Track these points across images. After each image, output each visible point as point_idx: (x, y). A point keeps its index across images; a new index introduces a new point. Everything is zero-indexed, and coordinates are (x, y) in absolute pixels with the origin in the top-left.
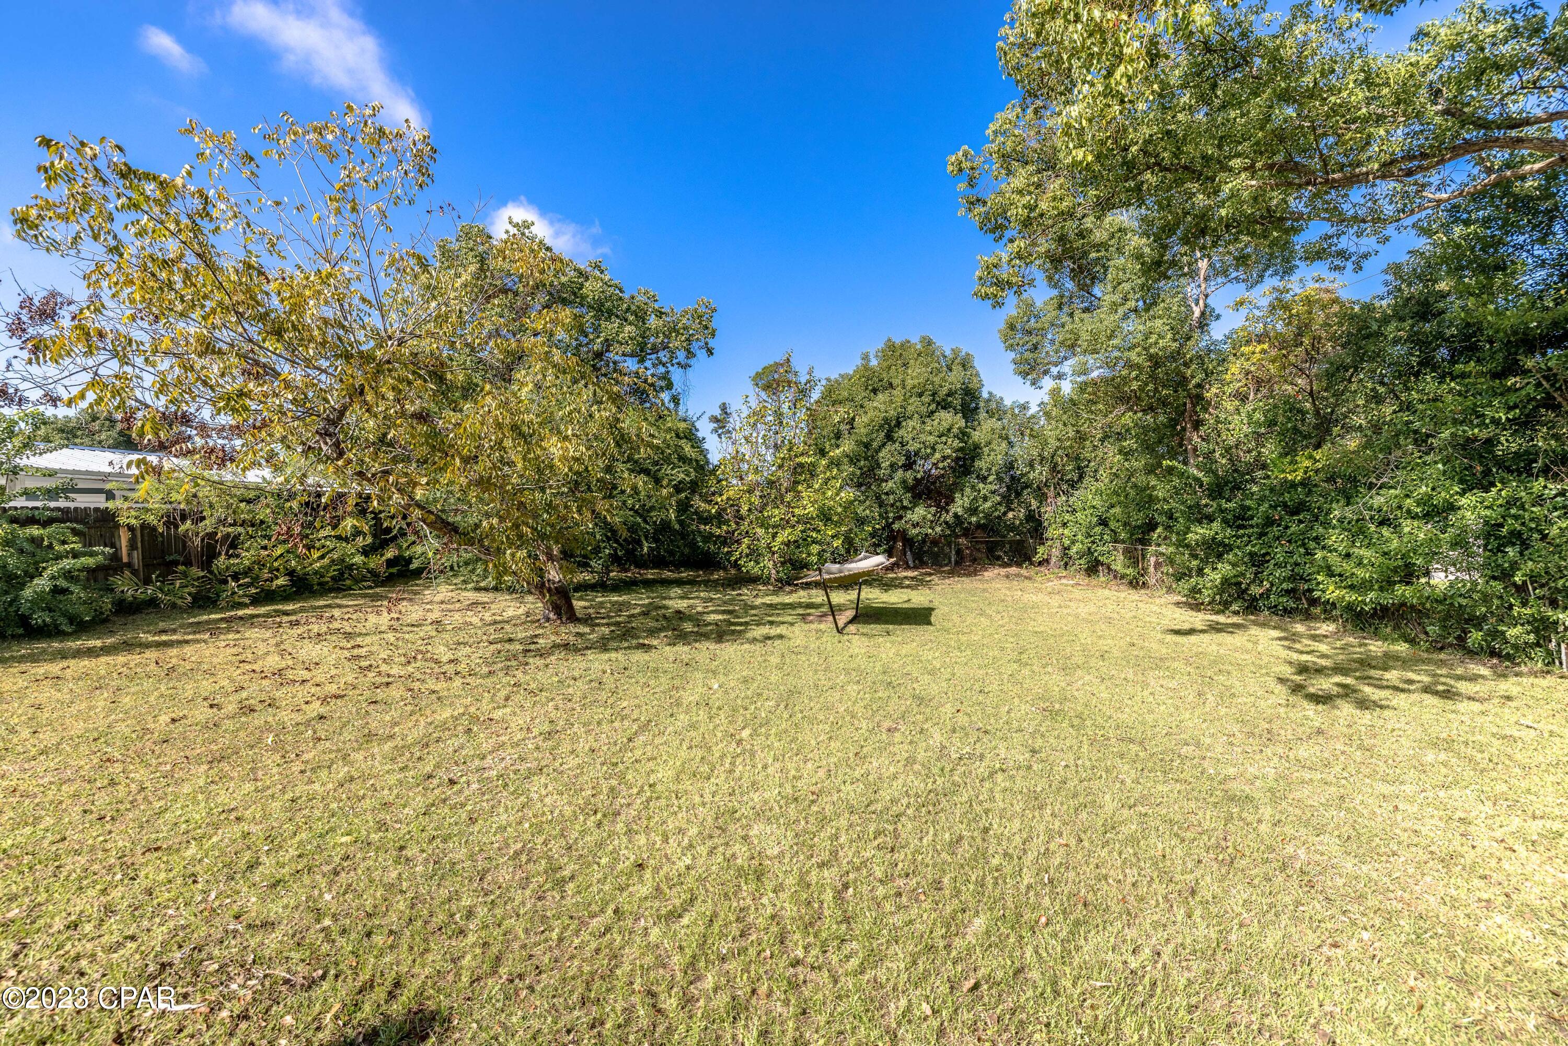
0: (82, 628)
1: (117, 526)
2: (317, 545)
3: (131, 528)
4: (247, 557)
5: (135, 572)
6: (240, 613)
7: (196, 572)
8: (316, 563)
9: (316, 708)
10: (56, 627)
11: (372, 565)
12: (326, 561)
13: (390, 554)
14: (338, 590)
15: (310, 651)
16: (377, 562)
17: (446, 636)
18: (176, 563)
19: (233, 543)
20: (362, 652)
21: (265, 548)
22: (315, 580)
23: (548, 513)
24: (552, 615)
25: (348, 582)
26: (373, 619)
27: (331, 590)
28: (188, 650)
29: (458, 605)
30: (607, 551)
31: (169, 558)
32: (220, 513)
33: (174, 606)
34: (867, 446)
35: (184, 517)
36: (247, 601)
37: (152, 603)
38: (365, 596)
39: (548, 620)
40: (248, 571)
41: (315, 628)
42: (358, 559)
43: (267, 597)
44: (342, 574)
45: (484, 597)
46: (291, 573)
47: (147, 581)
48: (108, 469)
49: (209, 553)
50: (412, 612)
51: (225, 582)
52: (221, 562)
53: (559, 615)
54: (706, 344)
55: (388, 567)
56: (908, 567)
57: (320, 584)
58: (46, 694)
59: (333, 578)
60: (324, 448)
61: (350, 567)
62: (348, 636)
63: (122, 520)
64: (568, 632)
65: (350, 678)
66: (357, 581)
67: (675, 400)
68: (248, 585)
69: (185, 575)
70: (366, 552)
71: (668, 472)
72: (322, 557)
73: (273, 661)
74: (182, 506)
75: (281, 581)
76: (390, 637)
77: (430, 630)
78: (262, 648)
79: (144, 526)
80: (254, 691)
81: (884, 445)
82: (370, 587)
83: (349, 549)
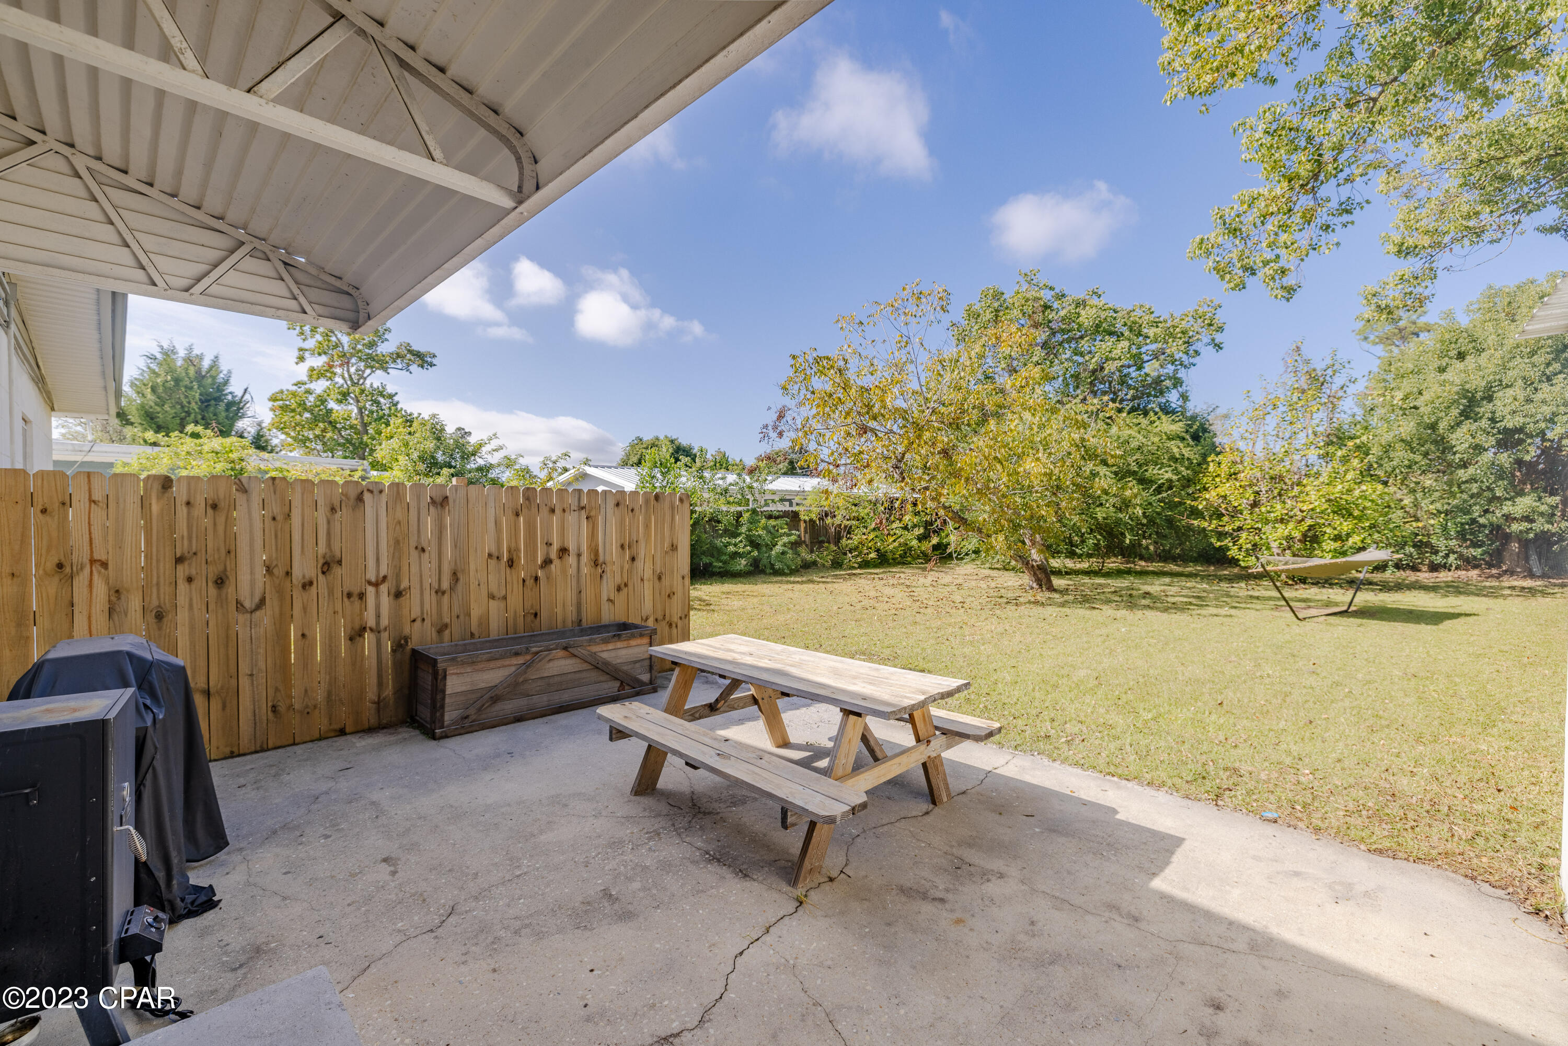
0: (793, 572)
1: (800, 520)
2: (892, 533)
3: (805, 521)
4: (856, 539)
5: (807, 546)
6: (854, 572)
7: (833, 547)
8: (891, 545)
9: (893, 611)
10: (783, 570)
11: (923, 548)
12: (896, 544)
13: (935, 540)
14: (904, 564)
15: (888, 591)
16: (926, 546)
17: (962, 591)
18: (823, 542)
19: (849, 530)
20: (915, 594)
21: (864, 534)
22: (890, 556)
23: (1025, 510)
24: (1035, 585)
25: (909, 559)
26: (922, 580)
27: (899, 563)
28: (836, 585)
29: (976, 577)
30: (1091, 541)
31: (821, 539)
32: (844, 512)
33: (824, 565)
34: (1433, 427)
35: (827, 515)
36: (856, 565)
37: (814, 563)
38: (919, 568)
39: (1032, 588)
40: (856, 548)
41: (891, 582)
42: (915, 543)
43: (865, 564)
44: (906, 553)
45: (994, 573)
46: (878, 550)
47: (812, 551)
48: (798, 489)
49: (838, 538)
50: (946, 578)
51: (845, 554)
52: (844, 541)
53: (1041, 586)
54: (1213, 340)
55: (933, 550)
56: (1532, 575)
57: (893, 559)
58: (790, 594)
59: (900, 556)
60: (896, 475)
61: (910, 549)
62: (908, 586)
63: (802, 517)
64: (1042, 596)
65: (908, 603)
66: (914, 559)
67: (1184, 397)
68: (858, 556)
69: (827, 548)
70: (920, 539)
71: (1155, 472)
72: (894, 541)
73: (873, 594)
74: (826, 509)
75: (873, 555)
76: (931, 589)
77: (955, 588)
78: (867, 588)
79: (811, 520)
80: (866, 602)
81: (1459, 424)
82: (922, 563)
83: (908, 536)
